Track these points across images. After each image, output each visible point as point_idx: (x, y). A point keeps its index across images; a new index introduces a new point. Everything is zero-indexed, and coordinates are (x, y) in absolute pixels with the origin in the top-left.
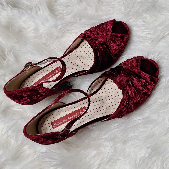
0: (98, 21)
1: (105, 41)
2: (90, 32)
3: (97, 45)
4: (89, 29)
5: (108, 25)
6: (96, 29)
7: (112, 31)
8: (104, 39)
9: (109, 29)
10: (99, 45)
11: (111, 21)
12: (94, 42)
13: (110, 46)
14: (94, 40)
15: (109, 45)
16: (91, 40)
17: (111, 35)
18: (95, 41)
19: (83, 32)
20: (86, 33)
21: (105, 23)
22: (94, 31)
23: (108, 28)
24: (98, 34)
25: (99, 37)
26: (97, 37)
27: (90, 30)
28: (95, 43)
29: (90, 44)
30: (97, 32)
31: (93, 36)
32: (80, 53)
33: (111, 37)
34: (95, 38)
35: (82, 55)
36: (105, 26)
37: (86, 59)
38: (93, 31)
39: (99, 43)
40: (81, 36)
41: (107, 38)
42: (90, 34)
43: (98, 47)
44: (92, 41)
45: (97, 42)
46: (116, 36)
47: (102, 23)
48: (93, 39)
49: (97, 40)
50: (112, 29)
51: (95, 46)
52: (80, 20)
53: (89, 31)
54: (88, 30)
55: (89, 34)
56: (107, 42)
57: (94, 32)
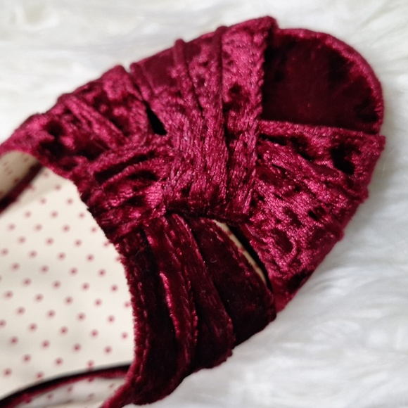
0: (151, 29)
1: (217, 187)
2: (95, 105)
3: (157, 220)
4: (91, 86)
5: (227, 56)
6: (136, 87)
7: (264, 102)
8: (206, 168)
9: (236, 89)
10: (168, 215)
11: (248, 28)
12: (128, 193)
13: (259, 225)
14: (133, 176)
15: (246, 219)
16: (102, 175)
17: (262, 137)
18: (135, 189)
19: (44, 103)
20: (67, 111)
21: (205, 40)
22: (126, 100)
23: (228, 79)
24: (156, 126)
25: (165, 155)
26: (152, 154)
27: (92, 93)
28: (138, 201)
29: (97, 211)
30: (147, 105)
31: (120, 143)
32: (36, 242)
33: (260, 156)
34: (131, 161)
35: (47, 255)
36: (205, 65)
37: (72, 286)
38: (117, 103)
39: (174, 207)
40: (29, 137)
41: (231, 164)
42: (98, 121)
43: (159, 233)
44: (113, 190)
45: (154, 194)
46: (299, 145)
47: (180, 42)
48: (121, 166)
49: (149, 177)
50: (263, 90)
51: (139, 229)
52: (34, 15)
53: (90, 96)
54: (81, 93)
55: (90, 124)
56: (231, 197)
57: (129, 109)
